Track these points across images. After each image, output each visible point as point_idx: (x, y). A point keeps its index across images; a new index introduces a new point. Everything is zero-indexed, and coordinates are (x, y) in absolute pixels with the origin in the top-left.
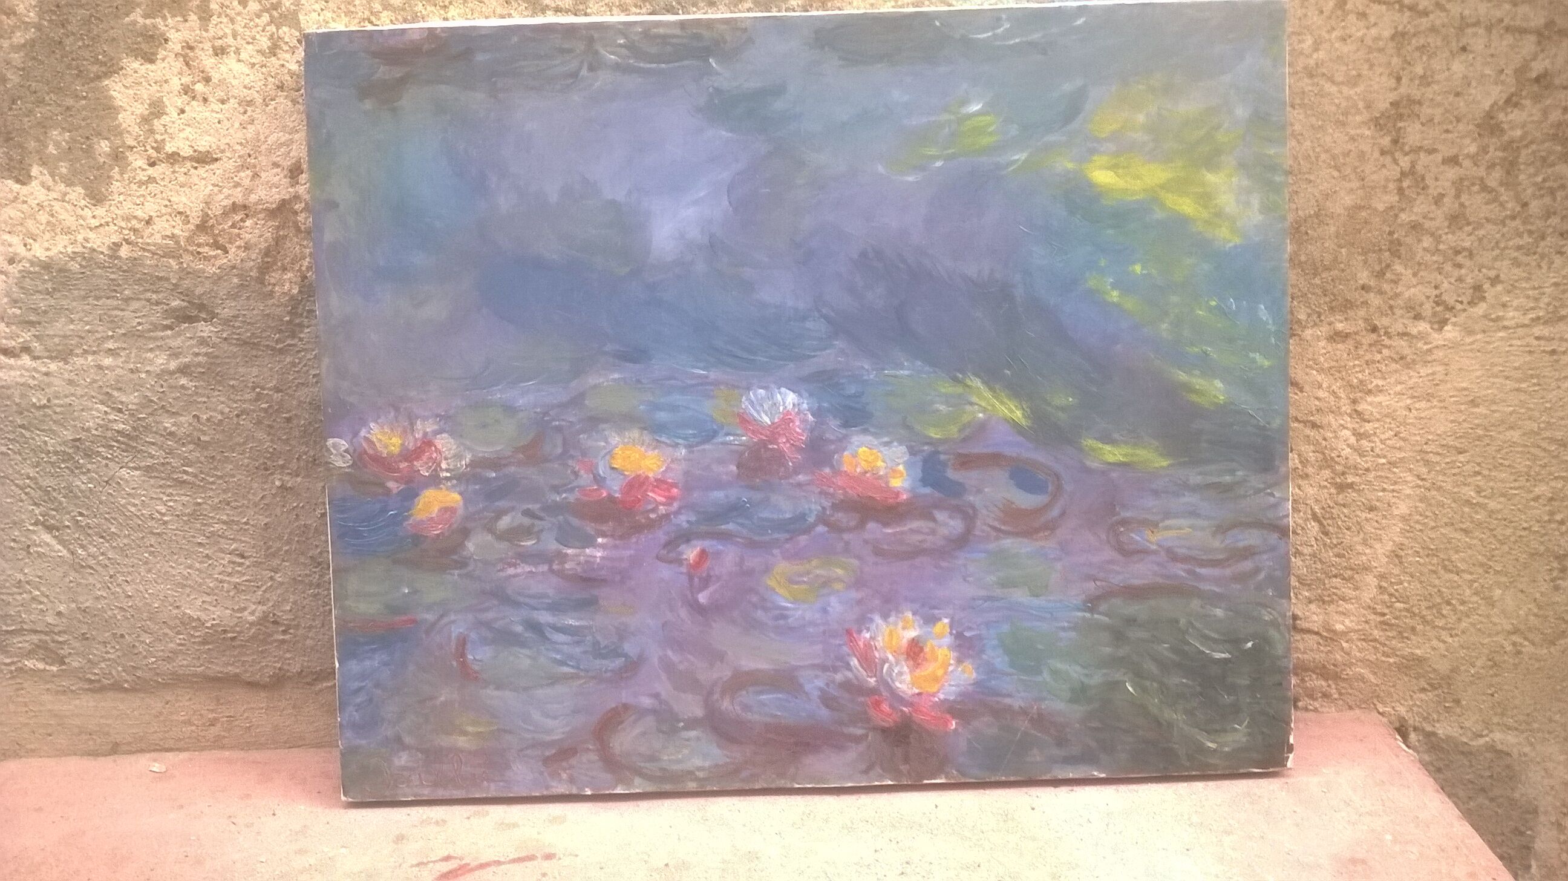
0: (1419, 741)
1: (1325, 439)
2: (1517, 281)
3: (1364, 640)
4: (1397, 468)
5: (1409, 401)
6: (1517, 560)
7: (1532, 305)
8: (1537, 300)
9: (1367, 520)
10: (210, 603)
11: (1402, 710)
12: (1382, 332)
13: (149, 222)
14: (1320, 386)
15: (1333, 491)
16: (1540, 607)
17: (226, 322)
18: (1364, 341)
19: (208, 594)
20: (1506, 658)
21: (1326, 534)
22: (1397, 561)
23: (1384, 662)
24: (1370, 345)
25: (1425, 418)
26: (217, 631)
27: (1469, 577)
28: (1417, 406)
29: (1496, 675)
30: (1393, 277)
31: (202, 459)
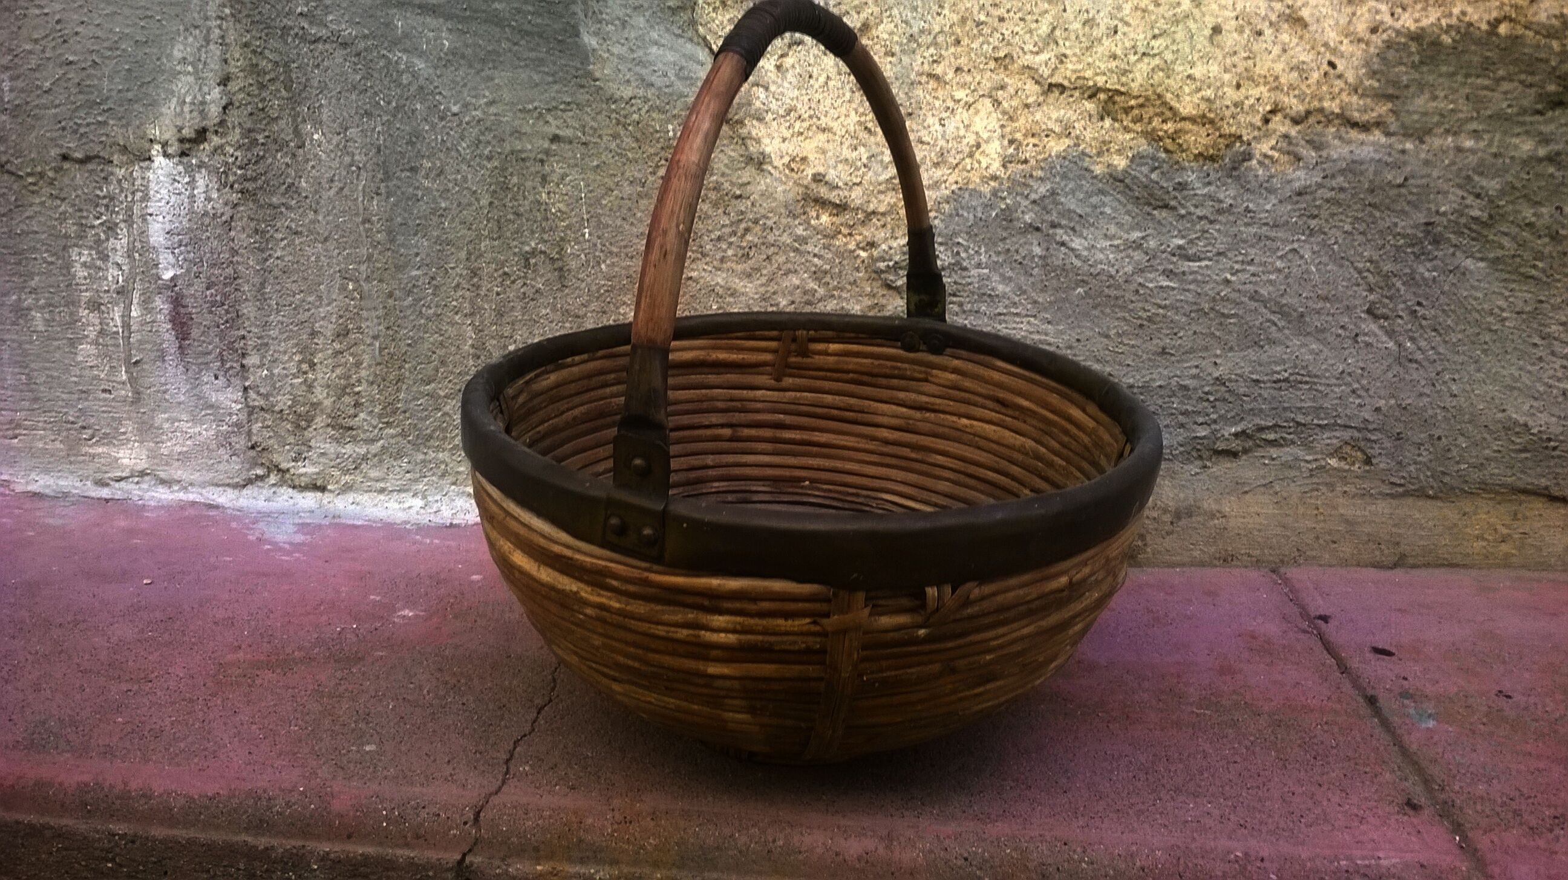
10: (1538, 409)
19: (1536, 399)
26: (1541, 439)
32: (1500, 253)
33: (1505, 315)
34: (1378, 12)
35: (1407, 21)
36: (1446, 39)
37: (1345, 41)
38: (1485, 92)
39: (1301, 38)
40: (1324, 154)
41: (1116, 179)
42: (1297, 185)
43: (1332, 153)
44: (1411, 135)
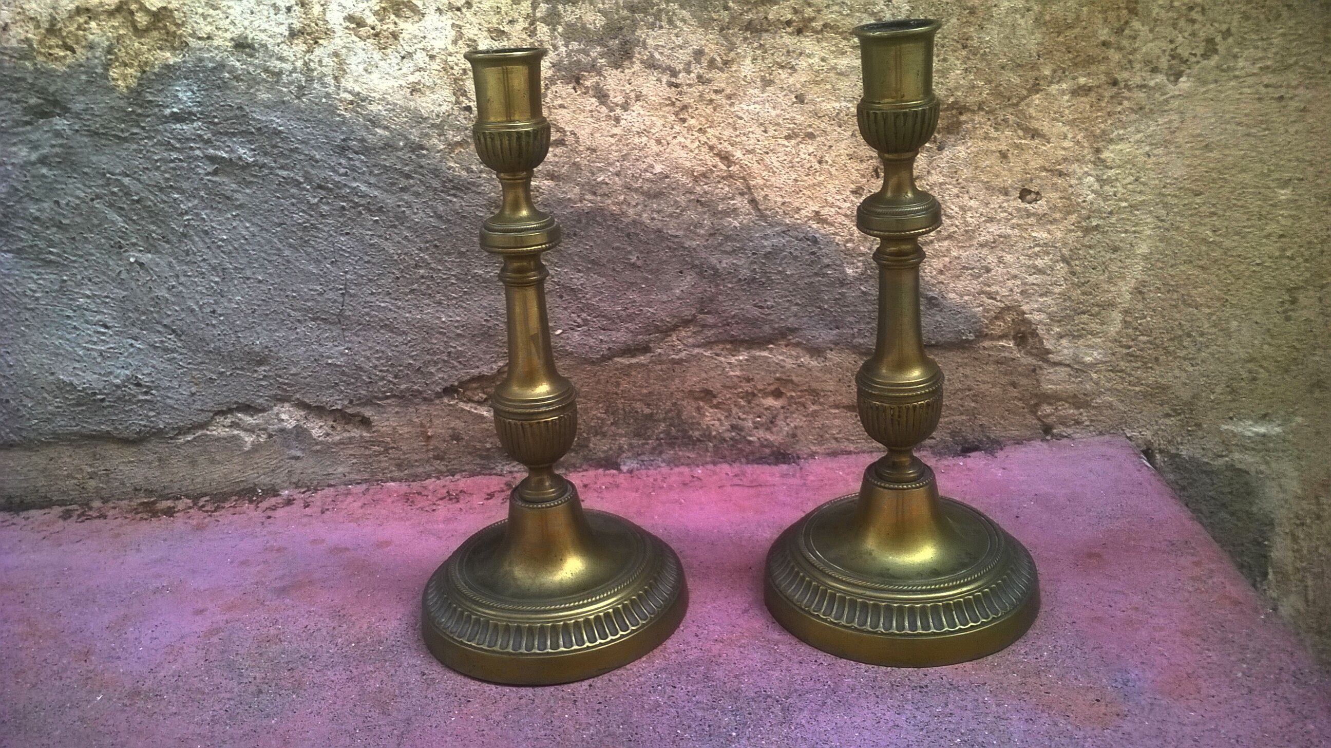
0: (1164, 462)
1: (1071, 186)
2: (1245, 33)
3: (1111, 370)
4: (1138, 210)
5: (1147, 148)
6: (1251, 294)
7: (1261, 55)
8: (1265, 50)
9: (1110, 259)
10: (81, 369)
11: (1148, 434)
12: (1122, 85)
14: (1065, 137)
15: (1079, 233)
16: (1272, 337)
17: (77, 115)
18: (1106, 94)
19: (79, 362)
20: (1243, 384)
21: (1074, 273)
22: (1140, 297)
23: (1129, 390)
24: (1112, 97)
25: (1163, 163)
26: (87, 394)
27: (1208, 311)
28: (1155, 152)
29: (1234, 400)
30: (1132, 33)
31: (65, 241)
32: (21, 245)
33: (37, 295)
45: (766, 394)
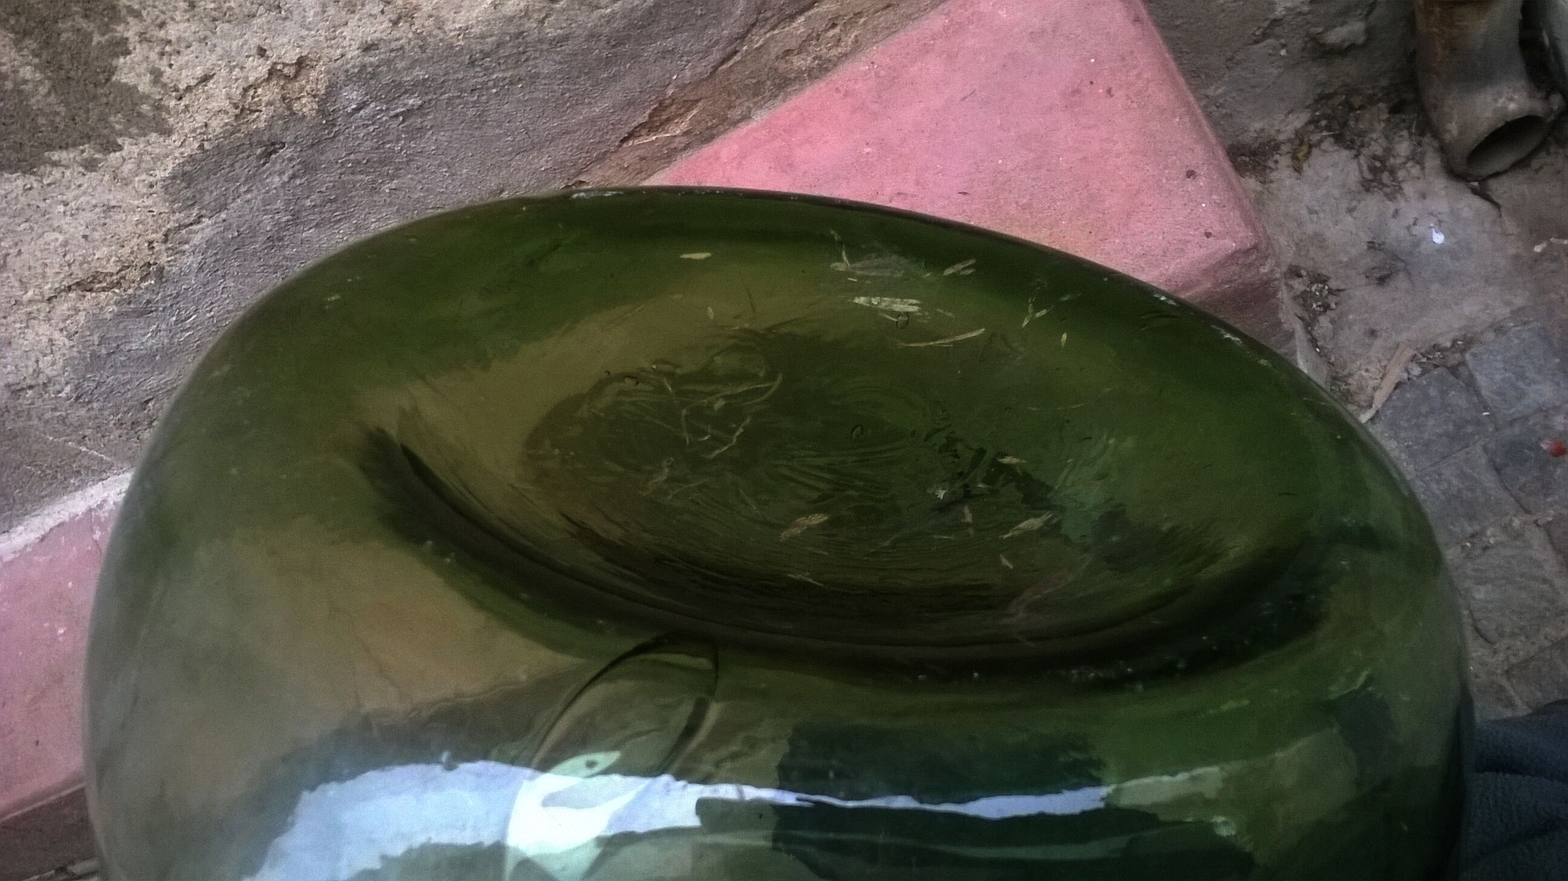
13: (206, 125)
17: (294, 143)
31: (340, 205)
32: (315, 222)
34: (144, 181)
35: (160, 174)
36: (188, 168)
37: (145, 199)
38: (230, 174)
39: (124, 212)
40: (191, 243)
41: (120, 315)
42: (195, 265)
43: (194, 242)
44: (220, 211)
45: (826, 30)
